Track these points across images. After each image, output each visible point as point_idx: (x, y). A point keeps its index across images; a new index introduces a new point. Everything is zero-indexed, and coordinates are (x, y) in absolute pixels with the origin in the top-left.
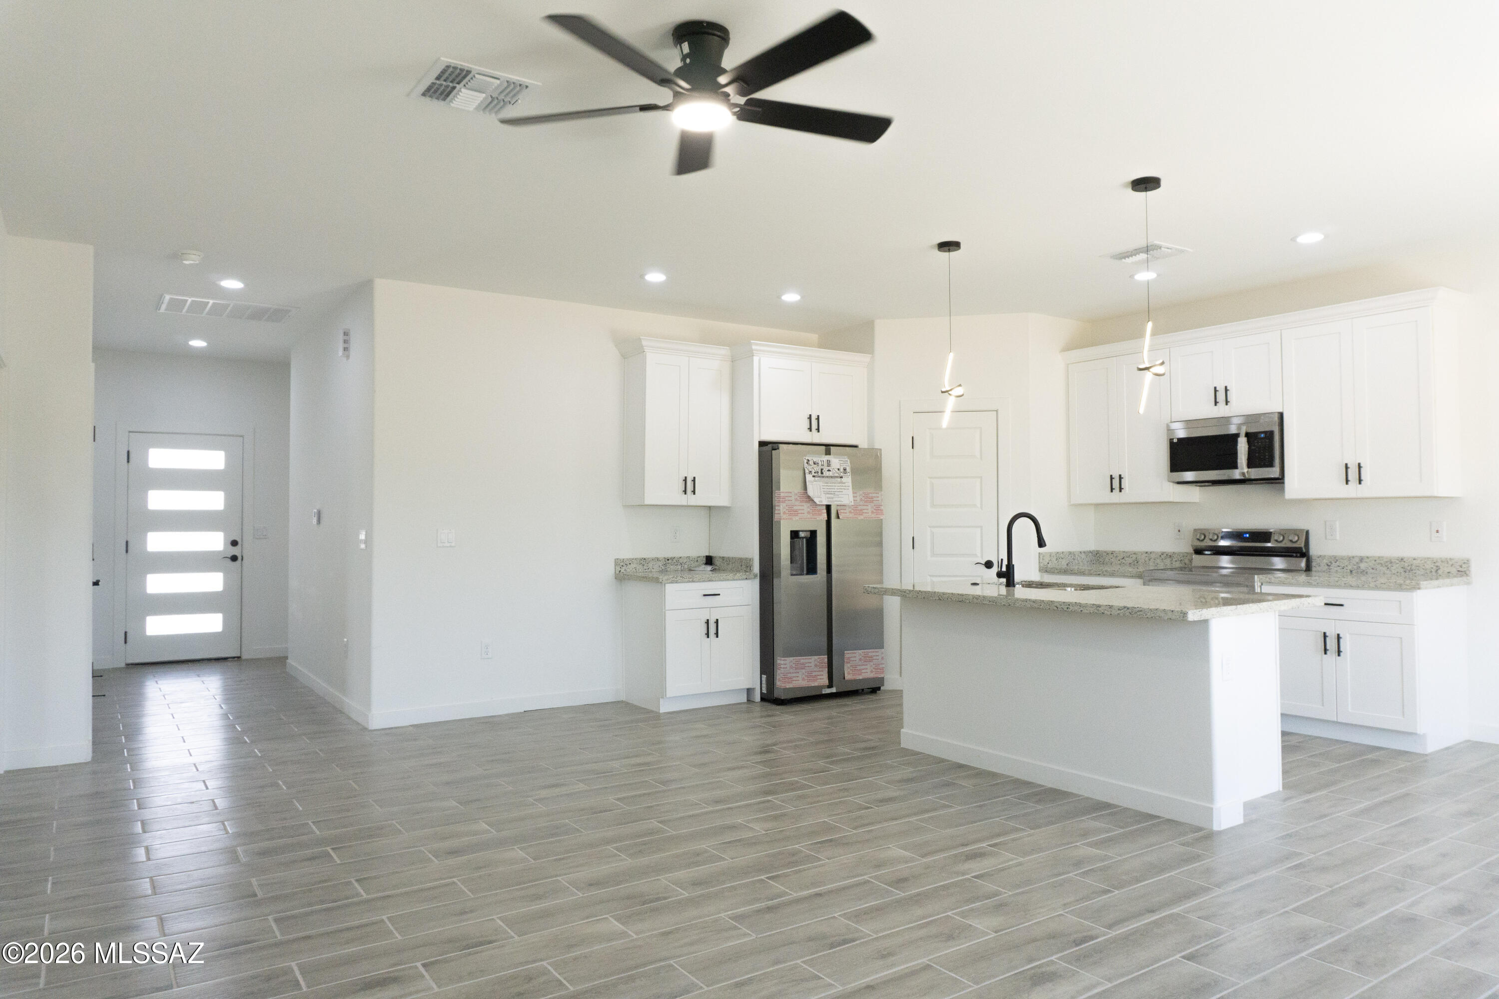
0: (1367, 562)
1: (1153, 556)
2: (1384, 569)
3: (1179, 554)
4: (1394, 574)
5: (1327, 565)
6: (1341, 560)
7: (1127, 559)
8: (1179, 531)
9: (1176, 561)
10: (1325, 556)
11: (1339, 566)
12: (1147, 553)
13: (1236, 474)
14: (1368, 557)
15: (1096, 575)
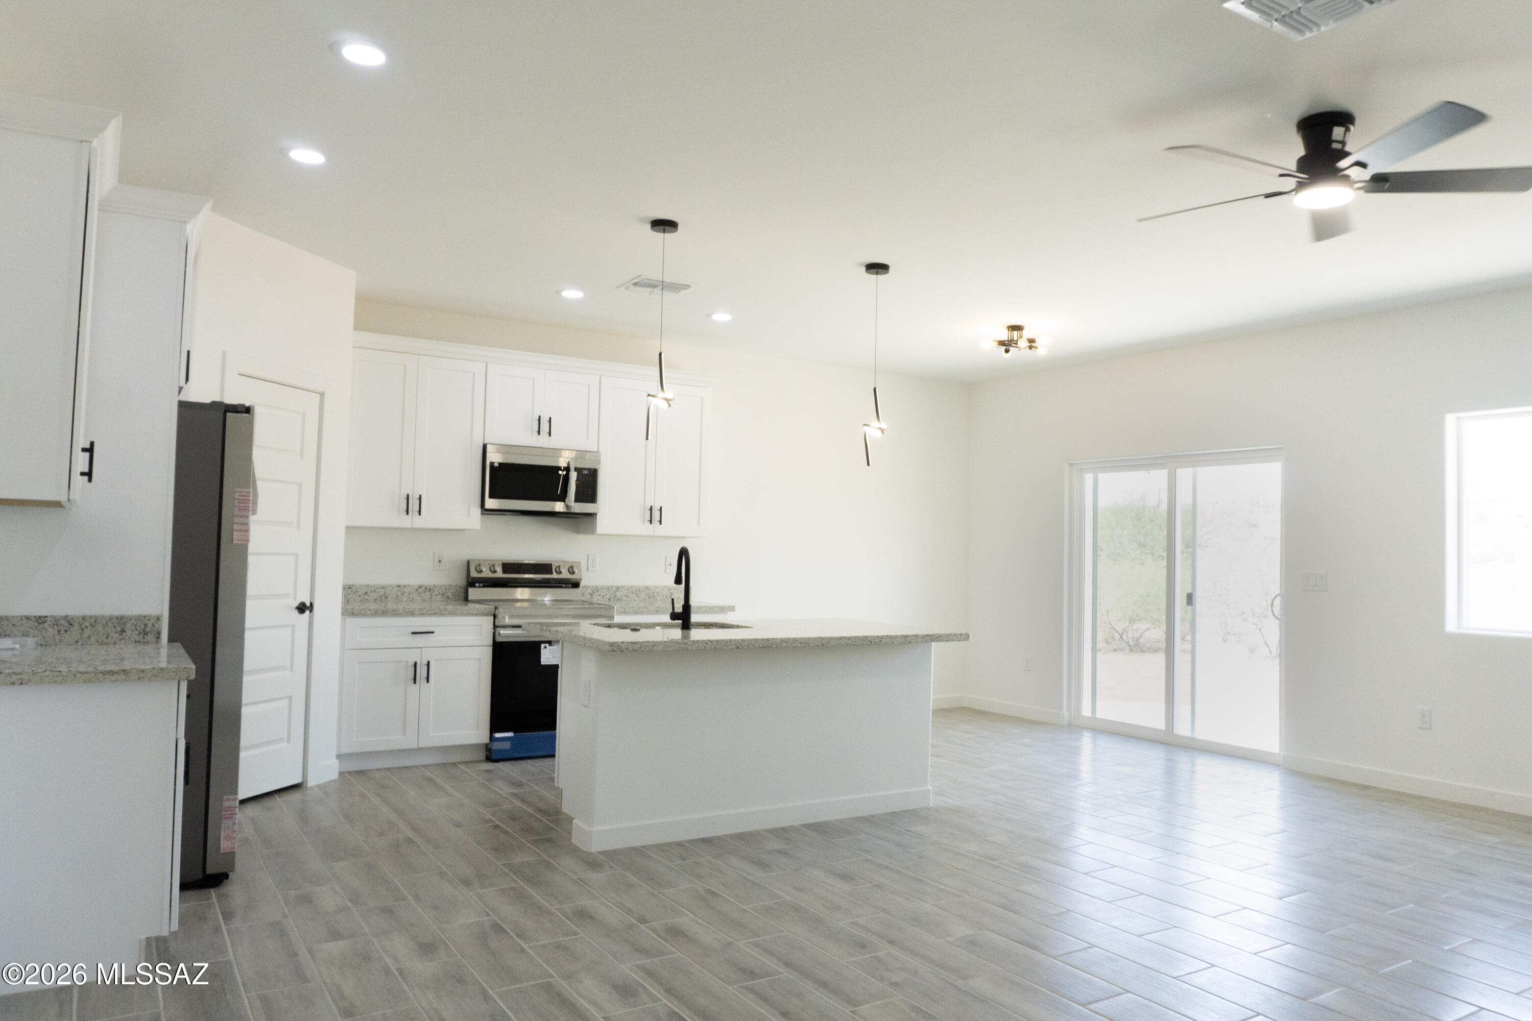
0: (621, 591)
1: (407, 590)
2: (635, 596)
3: (440, 587)
4: (642, 600)
5: (590, 594)
6: (602, 590)
7: (371, 595)
8: (440, 561)
9: (437, 595)
10: (589, 586)
11: (600, 595)
12: (399, 586)
13: (559, 507)
14: (622, 587)
15: (430, 614)
